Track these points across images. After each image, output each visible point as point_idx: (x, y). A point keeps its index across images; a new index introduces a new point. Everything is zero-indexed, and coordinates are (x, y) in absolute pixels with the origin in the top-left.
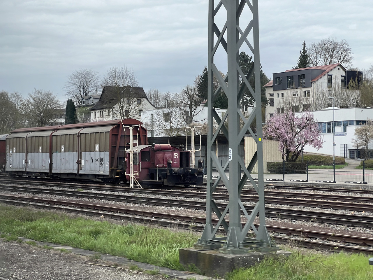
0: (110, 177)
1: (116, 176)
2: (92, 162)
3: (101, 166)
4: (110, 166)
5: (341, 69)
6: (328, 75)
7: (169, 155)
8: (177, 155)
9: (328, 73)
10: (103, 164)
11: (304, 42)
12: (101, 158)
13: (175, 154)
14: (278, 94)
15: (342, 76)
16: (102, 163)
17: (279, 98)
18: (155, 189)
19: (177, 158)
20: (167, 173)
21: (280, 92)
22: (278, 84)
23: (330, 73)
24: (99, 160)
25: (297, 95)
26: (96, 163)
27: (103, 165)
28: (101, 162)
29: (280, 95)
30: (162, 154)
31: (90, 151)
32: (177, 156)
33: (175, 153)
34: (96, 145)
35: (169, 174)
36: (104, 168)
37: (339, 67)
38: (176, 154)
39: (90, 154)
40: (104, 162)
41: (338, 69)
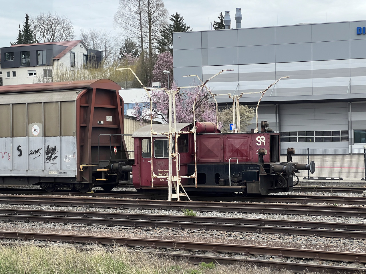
0: (78, 180)
1: (97, 180)
2: (20, 155)
3: (48, 161)
4: (79, 162)
5: (83, 47)
6: (71, 53)
7: (242, 139)
8: (264, 141)
9: (71, 51)
10: (55, 158)
11: (27, 14)
12: (48, 148)
13: (259, 139)
14: (8, 73)
15: (84, 55)
16: (50, 157)
17: (9, 77)
18: (221, 202)
19: (264, 144)
20: (258, 173)
21: (11, 71)
22: (7, 60)
23: (73, 51)
24: (42, 152)
25: (34, 74)
26: (32, 157)
27: (57, 161)
28: (50, 155)
29: (11, 74)
30: (218, 139)
31: (12, 136)
32: (262, 143)
33: (259, 137)
34: (30, 125)
35: (263, 173)
36: (58, 166)
37: (81, 44)
38: (261, 138)
39: (12, 142)
40: (58, 155)
41: (81, 46)
